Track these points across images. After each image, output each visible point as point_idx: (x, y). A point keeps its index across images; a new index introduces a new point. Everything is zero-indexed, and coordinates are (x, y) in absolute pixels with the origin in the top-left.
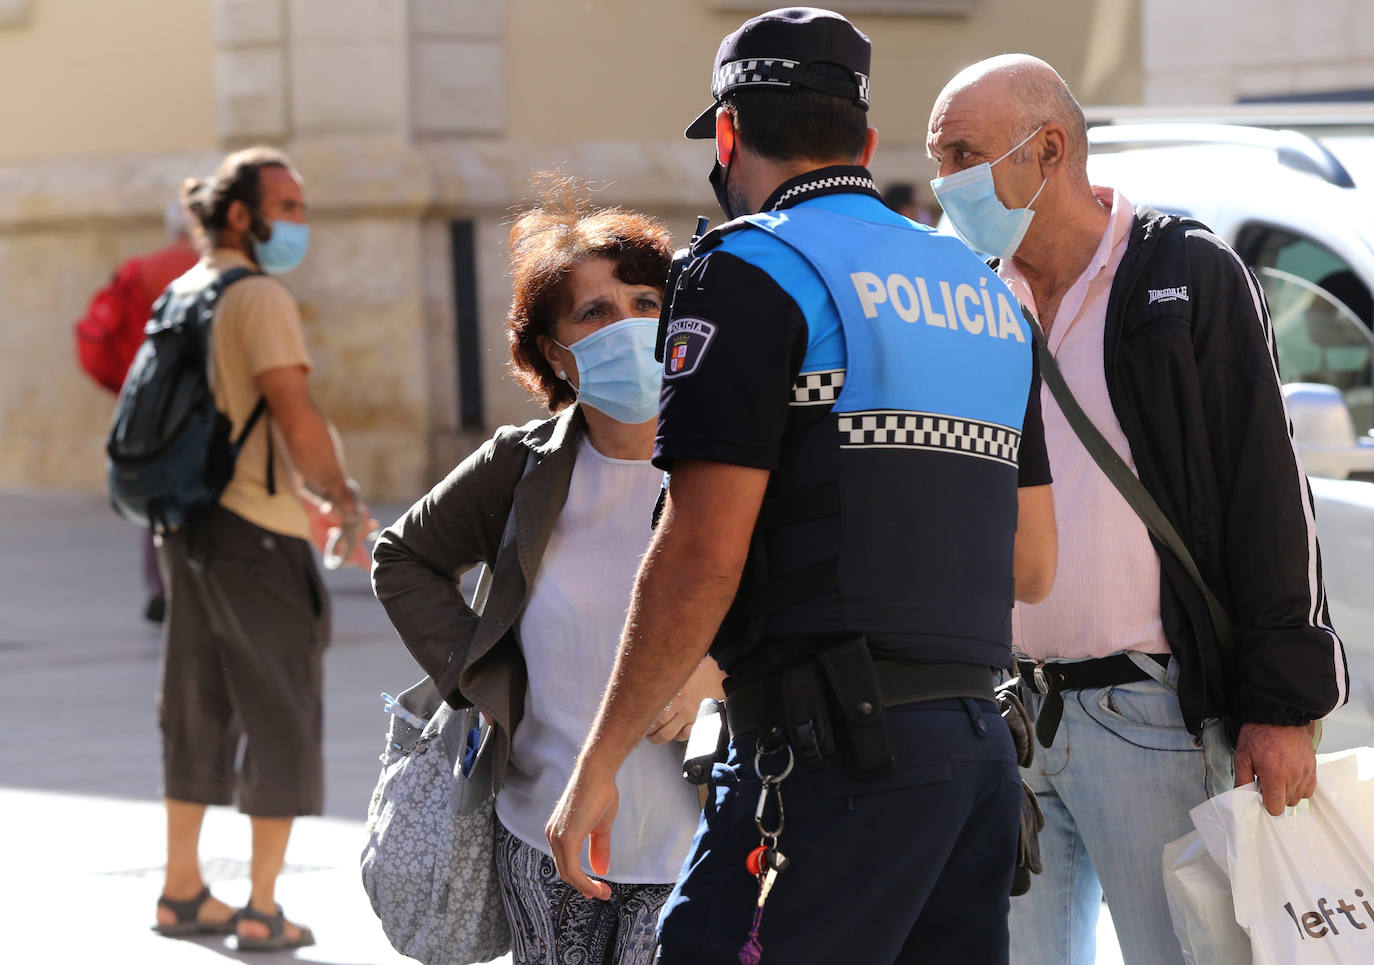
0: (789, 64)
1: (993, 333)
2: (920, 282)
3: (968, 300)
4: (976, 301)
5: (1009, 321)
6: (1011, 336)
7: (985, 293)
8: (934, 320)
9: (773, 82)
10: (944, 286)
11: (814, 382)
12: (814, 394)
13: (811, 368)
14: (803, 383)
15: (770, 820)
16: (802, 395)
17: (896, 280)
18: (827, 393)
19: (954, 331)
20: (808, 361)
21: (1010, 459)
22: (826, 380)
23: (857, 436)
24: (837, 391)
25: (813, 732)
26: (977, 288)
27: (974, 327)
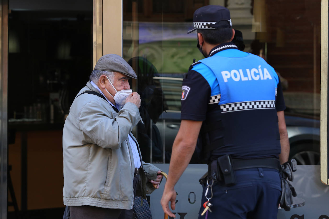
0: (214, 23)
1: (262, 79)
2: (241, 71)
3: (255, 73)
4: (257, 72)
5: (267, 75)
6: (268, 79)
7: (260, 70)
8: (244, 79)
9: (210, 28)
10: (248, 70)
11: (213, 98)
12: (214, 101)
13: (213, 95)
14: (211, 99)
15: (209, 196)
16: (211, 101)
17: (233, 71)
18: (217, 101)
19: (250, 81)
20: (212, 93)
21: (274, 107)
22: (216, 97)
23: (225, 110)
24: (219, 100)
25: (215, 176)
26: (257, 69)
27: (257, 78)
